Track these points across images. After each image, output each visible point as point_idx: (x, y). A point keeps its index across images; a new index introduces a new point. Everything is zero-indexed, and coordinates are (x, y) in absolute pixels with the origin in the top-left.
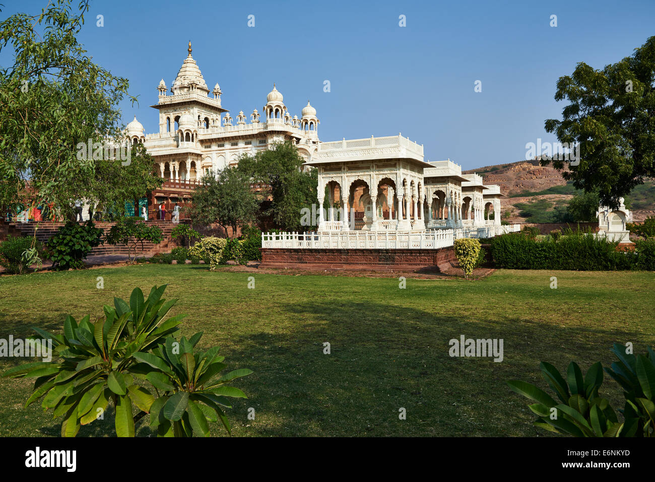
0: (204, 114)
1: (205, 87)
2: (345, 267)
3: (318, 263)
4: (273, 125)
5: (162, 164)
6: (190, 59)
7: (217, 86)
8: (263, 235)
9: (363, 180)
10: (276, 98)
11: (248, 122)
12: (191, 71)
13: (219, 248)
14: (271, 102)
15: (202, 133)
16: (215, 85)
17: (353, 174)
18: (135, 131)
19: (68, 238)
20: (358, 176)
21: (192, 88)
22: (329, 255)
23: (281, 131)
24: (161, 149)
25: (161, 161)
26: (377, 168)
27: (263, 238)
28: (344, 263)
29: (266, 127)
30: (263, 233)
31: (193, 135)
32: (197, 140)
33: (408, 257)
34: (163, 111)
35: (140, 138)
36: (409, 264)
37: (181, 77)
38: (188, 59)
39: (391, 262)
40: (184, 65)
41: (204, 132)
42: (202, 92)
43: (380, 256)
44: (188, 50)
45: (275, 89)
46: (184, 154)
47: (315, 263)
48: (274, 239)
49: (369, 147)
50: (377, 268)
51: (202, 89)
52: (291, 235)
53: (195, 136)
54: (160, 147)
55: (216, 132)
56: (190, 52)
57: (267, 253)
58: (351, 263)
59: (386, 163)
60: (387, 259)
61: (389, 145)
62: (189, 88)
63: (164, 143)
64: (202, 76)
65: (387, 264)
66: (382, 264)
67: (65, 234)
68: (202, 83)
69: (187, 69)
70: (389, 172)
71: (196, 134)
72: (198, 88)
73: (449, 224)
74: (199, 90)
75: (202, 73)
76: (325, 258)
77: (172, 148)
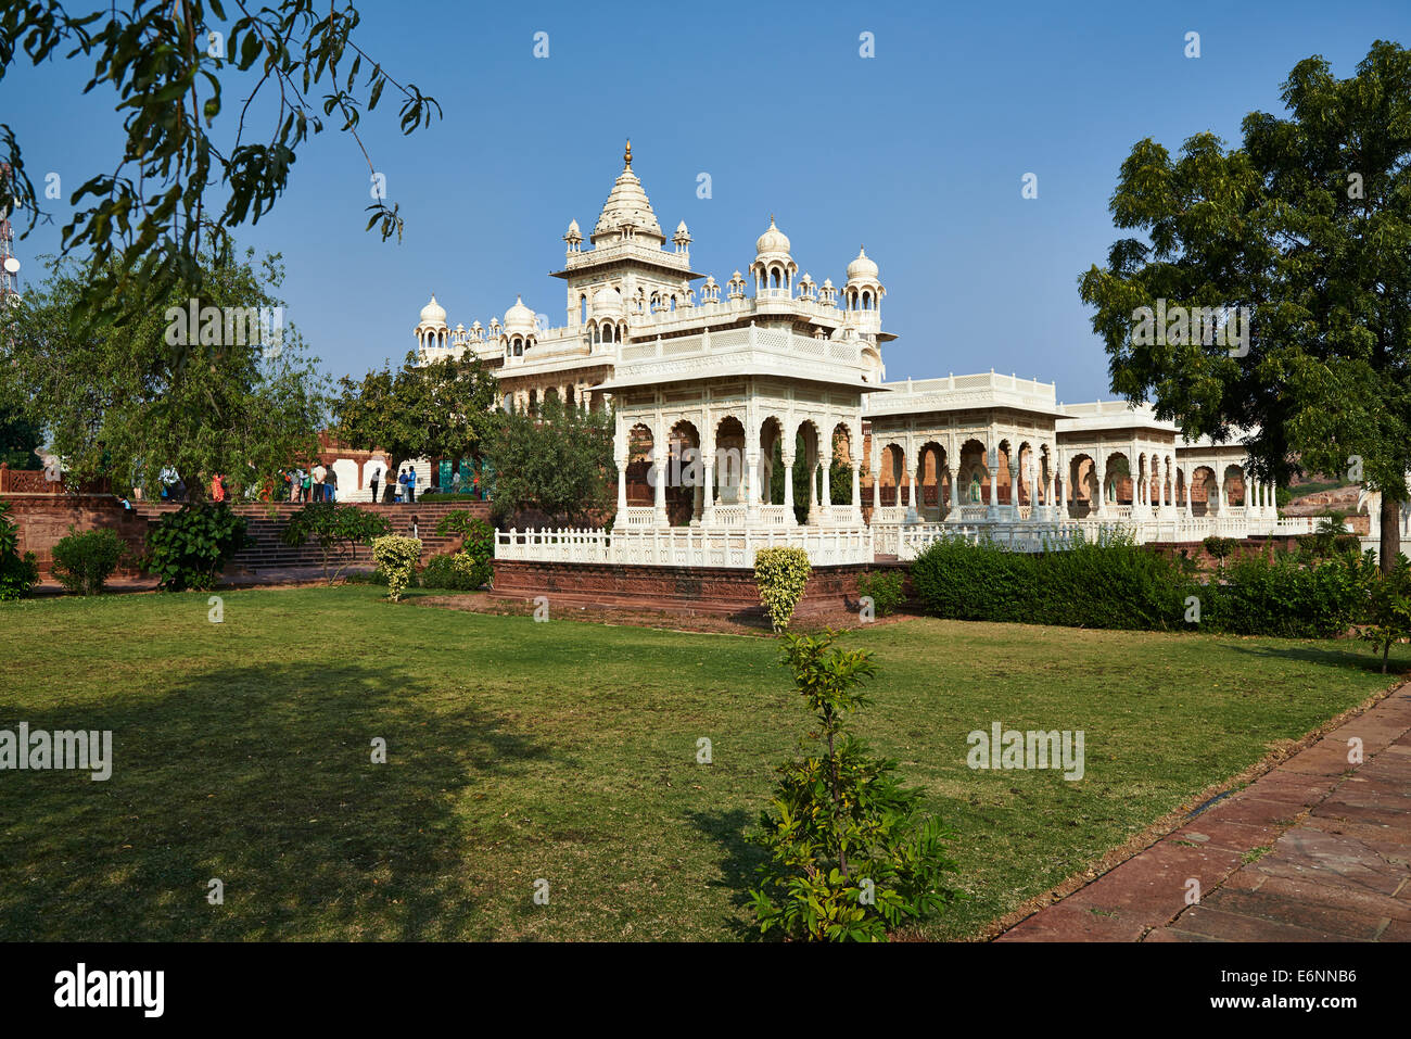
0: (651, 284)
1: (657, 229)
2: (620, 602)
3: (580, 592)
4: (766, 303)
5: (561, 388)
6: (628, 175)
7: (682, 227)
8: (497, 534)
9: (689, 422)
10: (775, 245)
11: (723, 298)
12: (629, 200)
13: (402, 558)
14: (764, 255)
15: (638, 324)
16: (678, 224)
17: (674, 410)
18: (518, 324)
19: (172, 532)
20: (682, 413)
21: (626, 234)
22: (595, 577)
23: (783, 316)
24: (560, 359)
25: (559, 384)
26: (715, 395)
27: (497, 540)
28: (618, 594)
29: (754, 309)
30: (497, 530)
31: (618, 329)
32: (628, 339)
33: (724, 585)
34: (575, 284)
35: (525, 337)
36: (725, 601)
37: (608, 213)
38: (623, 176)
39: (694, 595)
40: (615, 189)
41: (642, 322)
42: (649, 240)
43: (678, 580)
44: (625, 158)
45: (773, 226)
46: (599, 366)
47: (574, 592)
48: (513, 541)
49: (699, 353)
50: (668, 607)
51: (648, 235)
52: (554, 535)
53: (622, 330)
54: (558, 354)
55: (664, 321)
56: (628, 161)
57: (501, 569)
58: (631, 595)
59: (728, 384)
60: (688, 589)
61: (732, 348)
62: (621, 233)
63: (565, 346)
64: (651, 209)
65: (688, 599)
66: (680, 598)
67: (171, 526)
68: (648, 221)
69: (621, 196)
70: (732, 404)
71: (625, 327)
72: (637, 233)
73: (993, 515)
74: (641, 238)
75: (652, 202)
76: (591, 582)
77: (580, 356)
